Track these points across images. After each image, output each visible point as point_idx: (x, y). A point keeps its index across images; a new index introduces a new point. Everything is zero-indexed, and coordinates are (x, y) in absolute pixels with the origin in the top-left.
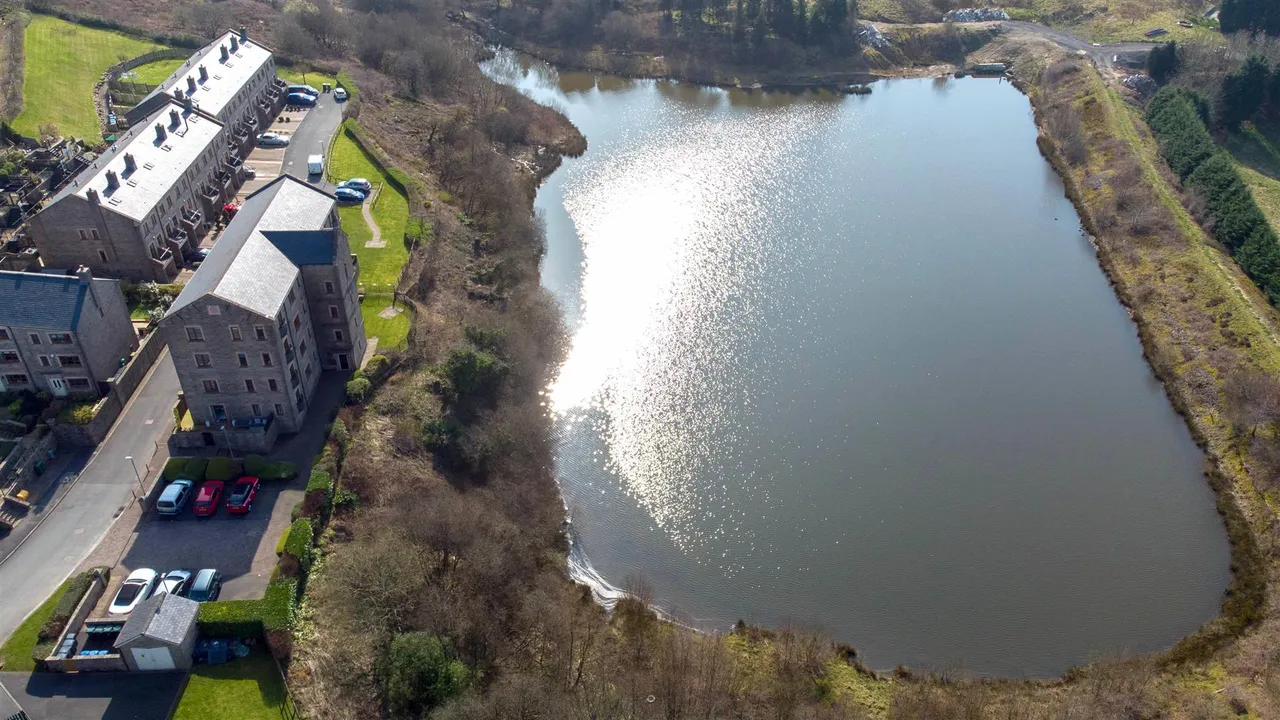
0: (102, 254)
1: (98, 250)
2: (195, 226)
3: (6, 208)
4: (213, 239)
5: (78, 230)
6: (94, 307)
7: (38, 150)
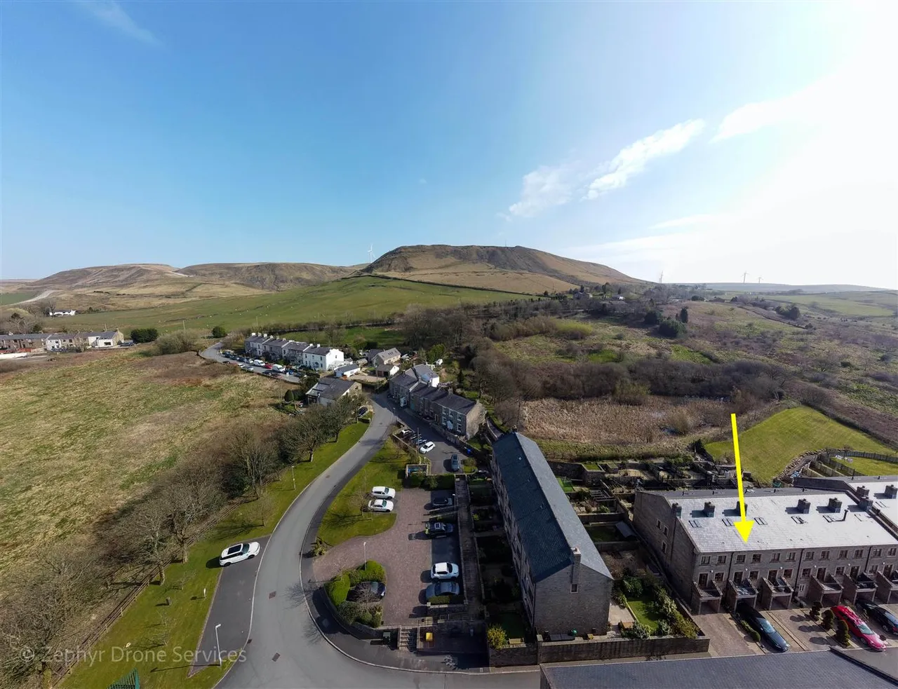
0: (664, 545)
1: (663, 541)
2: (775, 594)
3: (652, 477)
4: (793, 618)
5: (658, 520)
6: (569, 579)
7: (709, 462)
